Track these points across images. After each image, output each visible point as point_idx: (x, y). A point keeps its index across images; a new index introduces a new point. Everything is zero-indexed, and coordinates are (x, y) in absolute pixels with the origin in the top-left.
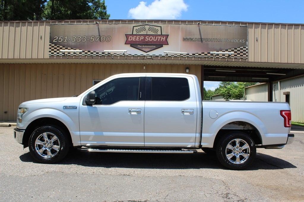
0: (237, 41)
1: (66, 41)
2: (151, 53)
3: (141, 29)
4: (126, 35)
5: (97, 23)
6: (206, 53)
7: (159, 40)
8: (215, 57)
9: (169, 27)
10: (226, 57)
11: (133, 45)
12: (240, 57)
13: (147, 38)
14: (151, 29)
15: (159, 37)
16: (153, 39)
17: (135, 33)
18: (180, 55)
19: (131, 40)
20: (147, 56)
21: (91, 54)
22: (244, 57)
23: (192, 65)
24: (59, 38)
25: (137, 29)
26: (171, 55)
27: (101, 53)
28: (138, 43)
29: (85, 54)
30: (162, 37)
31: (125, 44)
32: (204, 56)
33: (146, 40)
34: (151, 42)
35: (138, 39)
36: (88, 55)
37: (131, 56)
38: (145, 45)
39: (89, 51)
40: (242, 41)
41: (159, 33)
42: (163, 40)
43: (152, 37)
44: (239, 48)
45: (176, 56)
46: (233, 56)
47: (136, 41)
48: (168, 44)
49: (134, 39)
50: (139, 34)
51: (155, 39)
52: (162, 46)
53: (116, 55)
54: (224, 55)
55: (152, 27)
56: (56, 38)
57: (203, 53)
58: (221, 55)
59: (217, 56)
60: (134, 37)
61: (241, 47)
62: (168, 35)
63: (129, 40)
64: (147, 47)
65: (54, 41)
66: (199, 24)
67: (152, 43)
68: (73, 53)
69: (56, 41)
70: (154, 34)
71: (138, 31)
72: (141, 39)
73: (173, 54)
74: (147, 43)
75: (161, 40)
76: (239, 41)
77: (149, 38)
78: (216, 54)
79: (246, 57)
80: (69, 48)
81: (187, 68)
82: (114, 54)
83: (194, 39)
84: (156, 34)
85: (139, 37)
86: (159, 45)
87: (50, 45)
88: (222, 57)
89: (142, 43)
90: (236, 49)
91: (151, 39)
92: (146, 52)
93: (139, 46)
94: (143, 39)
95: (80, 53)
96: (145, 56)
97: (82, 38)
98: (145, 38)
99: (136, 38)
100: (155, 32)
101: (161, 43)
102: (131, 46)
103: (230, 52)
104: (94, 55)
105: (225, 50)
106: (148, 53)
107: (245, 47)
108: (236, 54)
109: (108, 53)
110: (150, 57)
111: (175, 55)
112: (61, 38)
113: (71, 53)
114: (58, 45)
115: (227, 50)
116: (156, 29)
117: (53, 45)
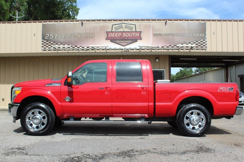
0: (198, 35)
1: (56, 38)
2: (128, 47)
3: (118, 27)
4: (106, 32)
5: (82, 22)
6: (172, 46)
7: (134, 36)
8: (181, 49)
9: (142, 25)
10: (190, 49)
11: (113, 40)
12: (200, 48)
13: (124, 34)
14: (127, 27)
15: (134, 34)
16: (129, 35)
17: (114, 30)
18: (151, 48)
19: (111, 36)
20: (124, 49)
21: (78, 49)
22: (204, 48)
23: (161, 55)
24: (50, 35)
25: (115, 27)
26: (144, 48)
27: (86, 48)
28: (116, 39)
29: (73, 49)
30: (136, 33)
31: (106, 39)
32: (171, 48)
33: (124, 36)
34: (127, 37)
35: (117, 35)
36: (75, 49)
37: (111, 49)
38: (122, 40)
39: (76, 46)
40: (202, 35)
41: (134, 30)
42: (137, 35)
43: (128, 34)
44: (200, 40)
45: (149, 48)
46: (195, 47)
47: (115, 37)
48: (142, 39)
49: (114, 35)
50: (117, 31)
51: (131, 35)
52: (137, 41)
53: (99, 48)
54: (187, 47)
55: (128, 25)
56: (48, 35)
57: (171, 46)
58: (185, 47)
59: (181, 48)
60: (113, 34)
61: (201, 40)
62: (141, 32)
63: (109, 36)
64: (124, 41)
65: (46, 38)
66: (166, 22)
67: (128, 39)
68: (62, 48)
69: (48, 38)
70: (129, 31)
71: (116, 28)
72: (119, 35)
73: (146, 47)
74: (124, 39)
75: (136, 36)
76: (199, 35)
77: (125, 34)
78: (181, 47)
79: (206, 48)
80: (59, 44)
81: (157, 58)
82: (97, 48)
83: (163, 34)
84: (131, 31)
85: (117, 33)
86: (134, 40)
87: (43, 41)
88: (186, 49)
89: (120, 39)
90: (197, 42)
91: (127, 35)
92: (124, 46)
93: (118, 41)
94: (120, 35)
95: (69, 48)
96: (122, 49)
97: (70, 36)
98: (122, 35)
99: (115, 34)
100: (131, 29)
101: (136, 39)
102: (111, 41)
103: (193, 44)
104: (80, 49)
105: (188, 43)
106: (125, 47)
107: (205, 40)
108: (197, 46)
109: (92, 48)
110: (127, 50)
111: (147, 48)
112: (52, 35)
113: (61, 48)
114: (49, 42)
115: (190, 43)
116: (131, 27)
117: (45, 41)
